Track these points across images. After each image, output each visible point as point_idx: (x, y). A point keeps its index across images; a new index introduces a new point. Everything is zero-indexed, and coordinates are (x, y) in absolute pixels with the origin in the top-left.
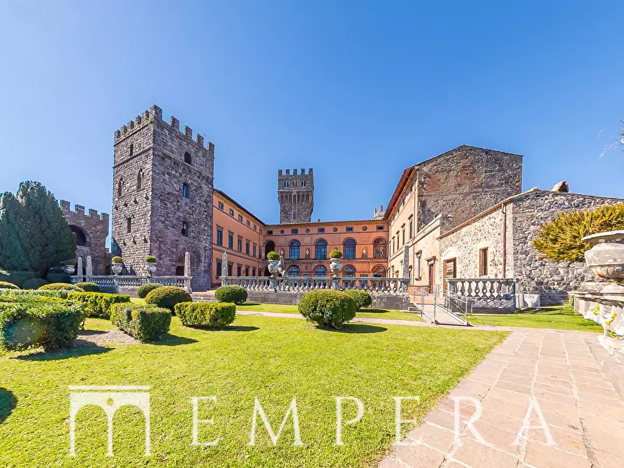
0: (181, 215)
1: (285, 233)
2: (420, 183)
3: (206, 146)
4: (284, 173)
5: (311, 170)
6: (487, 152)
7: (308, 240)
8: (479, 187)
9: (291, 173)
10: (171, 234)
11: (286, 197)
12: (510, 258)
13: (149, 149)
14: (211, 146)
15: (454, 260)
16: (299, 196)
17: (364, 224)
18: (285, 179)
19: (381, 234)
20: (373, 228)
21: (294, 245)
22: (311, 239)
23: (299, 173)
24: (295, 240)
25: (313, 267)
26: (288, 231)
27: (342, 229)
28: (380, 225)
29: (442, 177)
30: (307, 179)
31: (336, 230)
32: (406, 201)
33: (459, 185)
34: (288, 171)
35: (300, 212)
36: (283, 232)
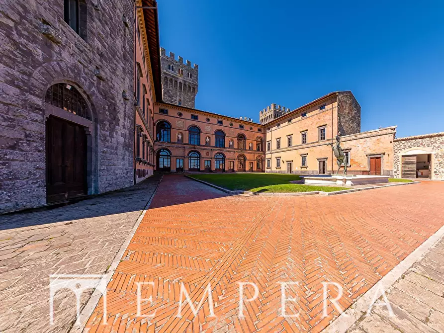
1: (182, 117)
22: (212, 128)
25: (214, 154)
30: (193, 72)
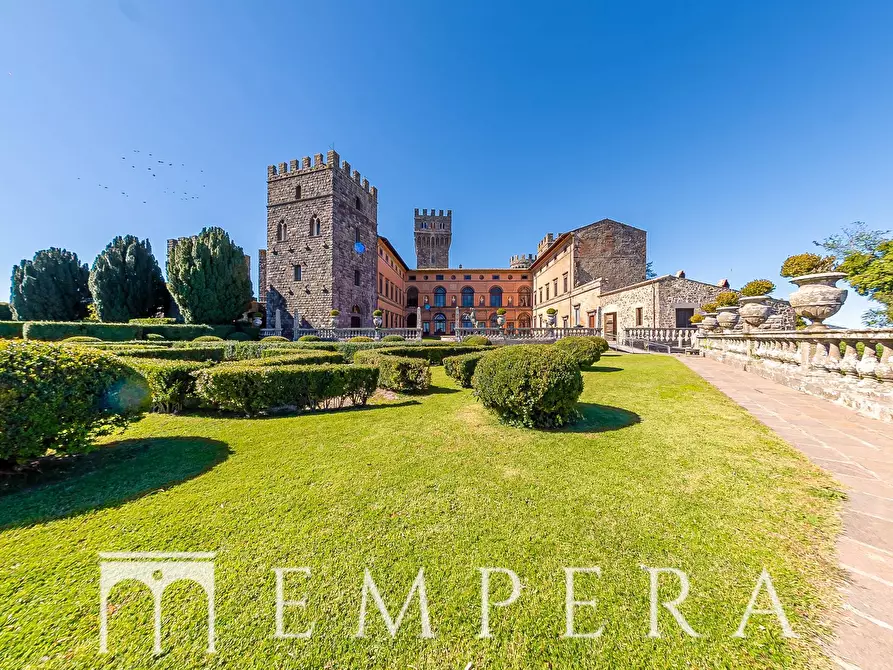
0: (354, 263)
1: (429, 280)
2: (576, 247)
3: (371, 191)
4: (421, 213)
5: (450, 213)
6: (623, 226)
7: (454, 287)
8: (619, 253)
9: (429, 213)
10: (348, 283)
11: (424, 238)
12: (657, 315)
13: (329, 196)
14: (375, 190)
15: (614, 314)
16: (437, 239)
17: (510, 274)
18: (421, 221)
19: (526, 283)
20: (517, 277)
21: (440, 292)
22: (458, 286)
23: (437, 214)
24: (440, 287)
26: (432, 277)
27: (489, 277)
28: (525, 274)
29: (591, 243)
30: (445, 221)
31: (482, 278)
32: (559, 257)
33: (604, 251)
34: (425, 211)
35: (438, 256)
36: (427, 278)
